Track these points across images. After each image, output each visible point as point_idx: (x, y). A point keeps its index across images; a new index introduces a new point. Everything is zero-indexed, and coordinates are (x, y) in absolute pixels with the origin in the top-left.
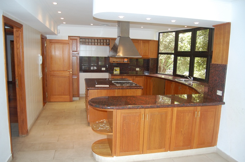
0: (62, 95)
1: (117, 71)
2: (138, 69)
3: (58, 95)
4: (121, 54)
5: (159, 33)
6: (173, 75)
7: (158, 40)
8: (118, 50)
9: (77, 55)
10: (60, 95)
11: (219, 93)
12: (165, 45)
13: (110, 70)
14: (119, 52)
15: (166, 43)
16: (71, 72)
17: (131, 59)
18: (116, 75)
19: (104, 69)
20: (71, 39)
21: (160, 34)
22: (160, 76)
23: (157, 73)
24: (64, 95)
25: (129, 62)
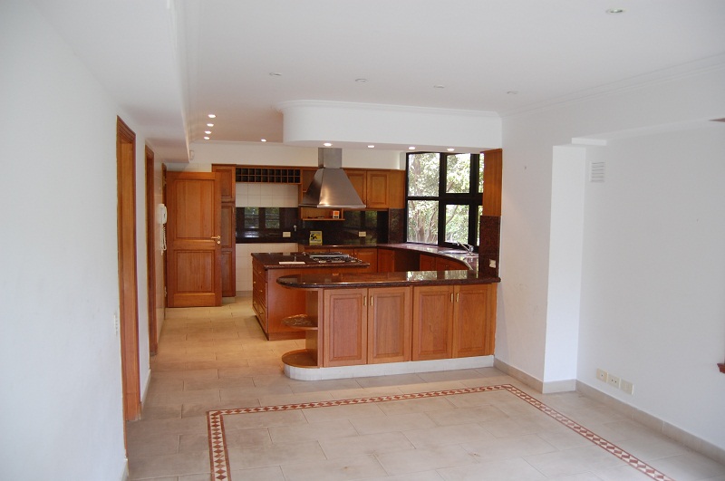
0: (198, 292)
1: (317, 238)
2: (362, 234)
3: (190, 292)
4: (325, 202)
5: (408, 154)
6: (438, 245)
7: (404, 169)
8: (321, 195)
9: (230, 204)
10: (194, 292)
11: (493, 264)
12: (429, 177)
13: (301, 237)
14: (323, 198)
15: (430, 173)
16: (219, 242)
17: (347, 213)
18: (314, 247)
19: (287, 234)
20: (217, 171)
21: (410, 156)
22: (409, 247)
23: (405, 241)
24: (203, 292)
25: (342, 219)
